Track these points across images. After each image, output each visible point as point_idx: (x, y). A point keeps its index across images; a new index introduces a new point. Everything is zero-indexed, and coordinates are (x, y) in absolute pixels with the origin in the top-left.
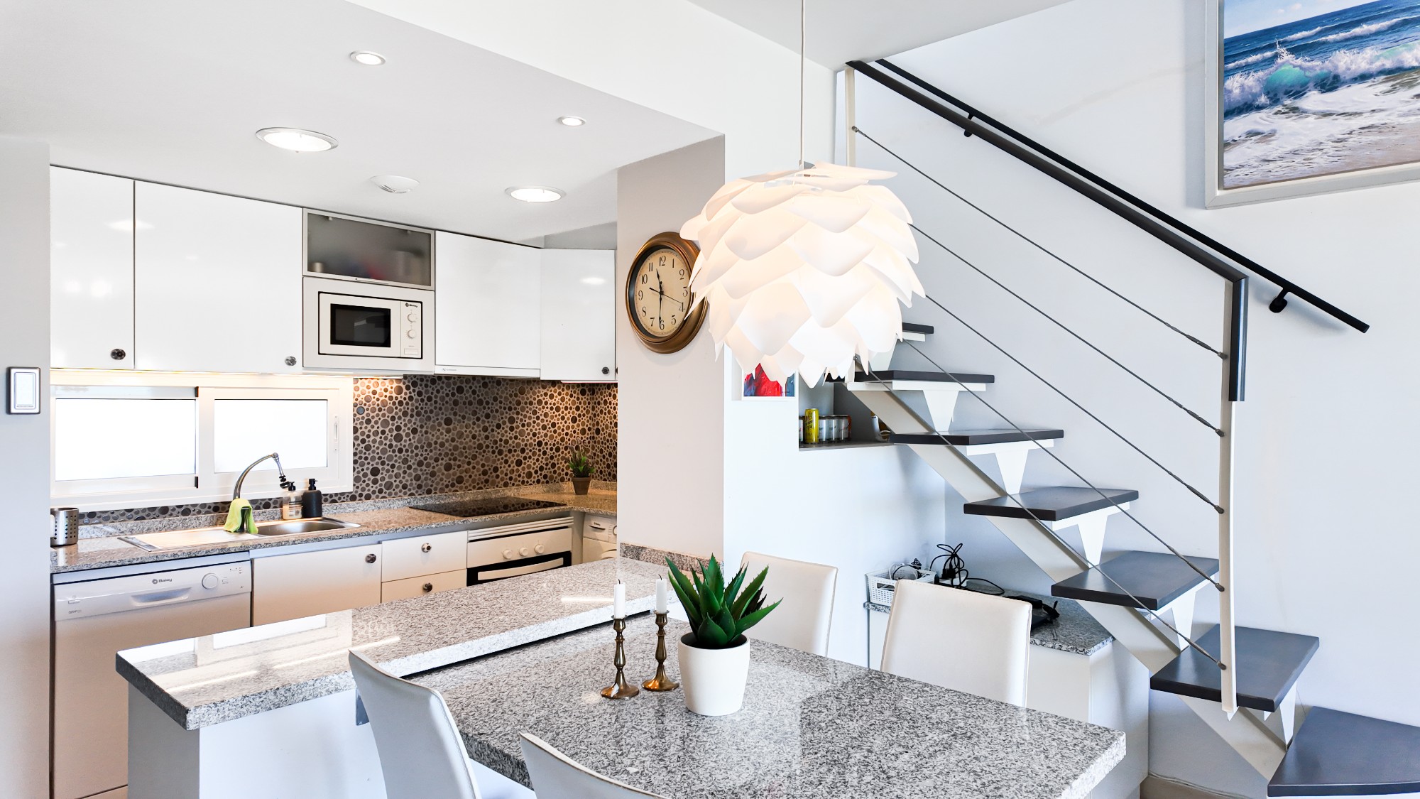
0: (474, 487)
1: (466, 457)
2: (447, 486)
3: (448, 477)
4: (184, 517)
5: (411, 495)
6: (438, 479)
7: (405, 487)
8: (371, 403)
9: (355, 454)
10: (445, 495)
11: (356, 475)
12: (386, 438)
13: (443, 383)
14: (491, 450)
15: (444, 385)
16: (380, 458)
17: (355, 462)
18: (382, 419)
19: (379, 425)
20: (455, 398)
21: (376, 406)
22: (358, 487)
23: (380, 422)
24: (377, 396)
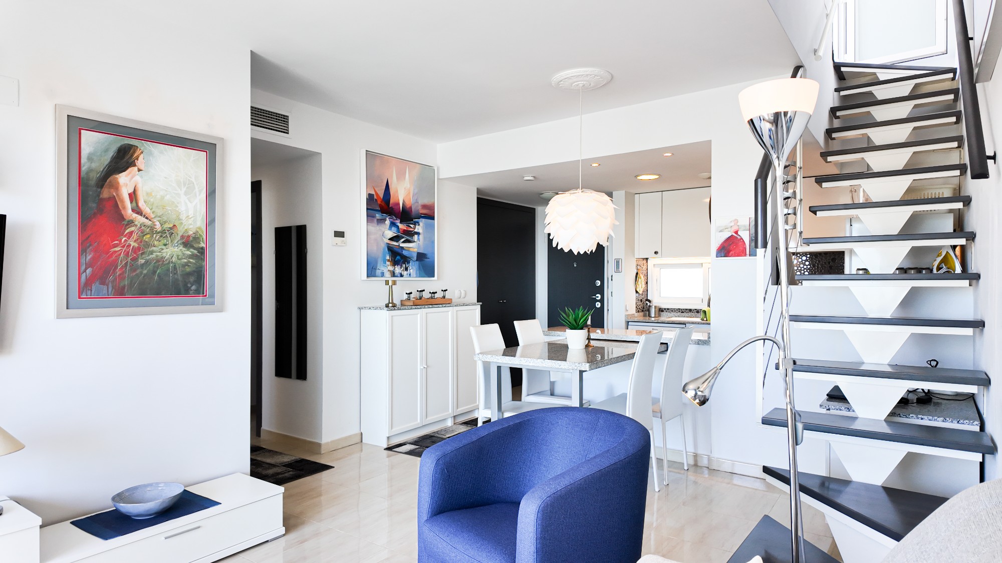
4: (697, 314)
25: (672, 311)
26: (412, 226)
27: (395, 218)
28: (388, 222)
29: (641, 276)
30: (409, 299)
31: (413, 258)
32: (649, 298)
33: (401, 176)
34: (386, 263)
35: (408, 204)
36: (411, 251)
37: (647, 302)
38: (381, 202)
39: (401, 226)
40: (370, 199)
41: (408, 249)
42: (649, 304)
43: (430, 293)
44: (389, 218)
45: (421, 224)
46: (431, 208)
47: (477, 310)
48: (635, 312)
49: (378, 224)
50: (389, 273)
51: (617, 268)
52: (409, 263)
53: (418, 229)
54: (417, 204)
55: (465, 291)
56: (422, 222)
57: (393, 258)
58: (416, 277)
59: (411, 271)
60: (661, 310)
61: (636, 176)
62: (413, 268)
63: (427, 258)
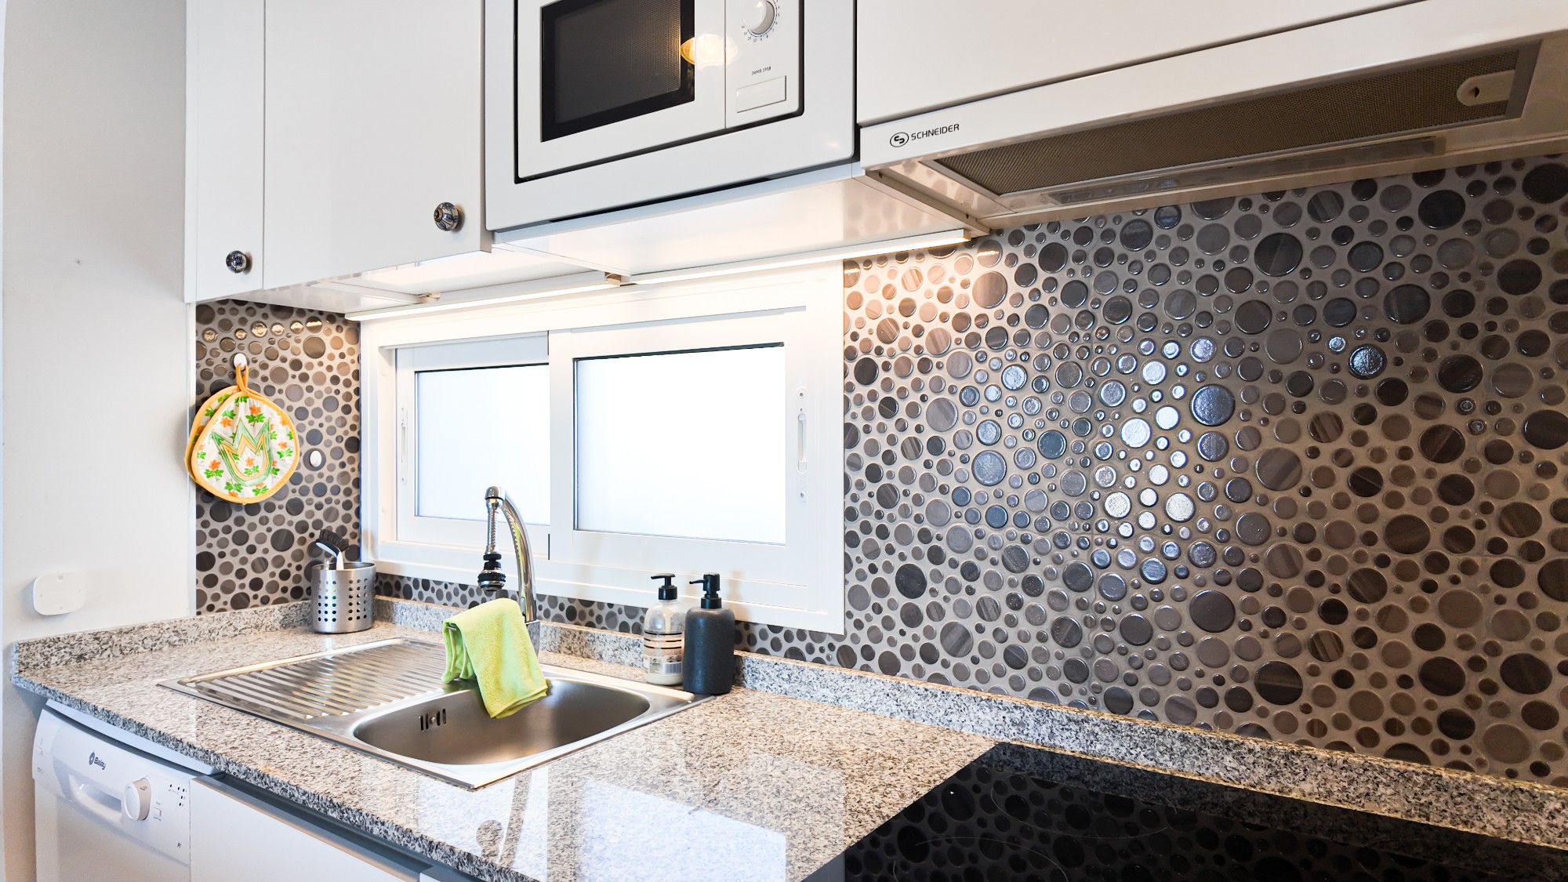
0: (1368, 739)
1: (1315, 579)
2: (1208, 699)
3: (1215, 655)
5: (1040, 694)
6: (1162, 661)
7: (1015, 659)
8: (895, 345)
9: (850, 514)
10: (1184, 739)
11: (854, 581)
12: (944, 468)
13: (1186, 232)
14: (1484, 560)
15: (1191, 245)
16: (925, 536)
17: (851, 539)
18: (932, 397)
19: (922, 420)
20: (1252, 293)
21: (911, 354)
22: (858, 625)
23: (924, 407)
24: (915, 320)
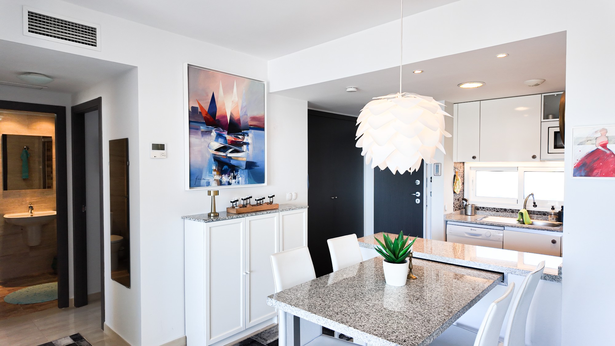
4: (512, 213)
25: (487, 210)
26: (240, 137)
27: (221, 130)
28: (214, 134)
29: (459, 178)
30: (233, 207)
31: (242, 166)
32: (465, 198)
33: (228, 89)
34: (212, 173)
35: (236, 116)
36: (240, 161)
37: (463, 201)
38: (206, 114)
39: (229, 137)
40: (193, 113)
41: (236, 159)
42: (465, 203)
43: (256, 200)
44: (215, 130)
45: (250, 135)
46: (261, 120)
47: (304, 213)
48: (453, 210)
49: (202, 136)
50: (215, 182)
51: (436, 171)
52: (237, 171)
53: (247, 139)
54: (246, 116)
55: (297, 194)
56: (251, 133)
57: (220, 168)
58: (246, 184)
59: (240, 179)
60: (477, 209)
61: (459, 85)
62: (241, 176)
63: (256, 166)
